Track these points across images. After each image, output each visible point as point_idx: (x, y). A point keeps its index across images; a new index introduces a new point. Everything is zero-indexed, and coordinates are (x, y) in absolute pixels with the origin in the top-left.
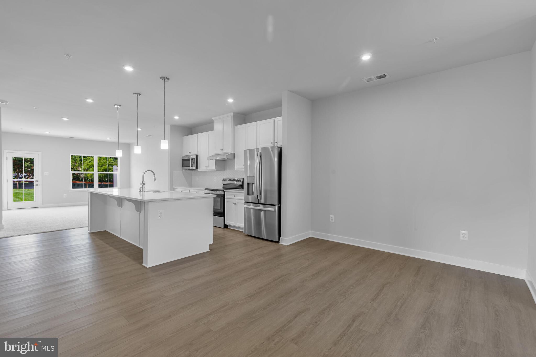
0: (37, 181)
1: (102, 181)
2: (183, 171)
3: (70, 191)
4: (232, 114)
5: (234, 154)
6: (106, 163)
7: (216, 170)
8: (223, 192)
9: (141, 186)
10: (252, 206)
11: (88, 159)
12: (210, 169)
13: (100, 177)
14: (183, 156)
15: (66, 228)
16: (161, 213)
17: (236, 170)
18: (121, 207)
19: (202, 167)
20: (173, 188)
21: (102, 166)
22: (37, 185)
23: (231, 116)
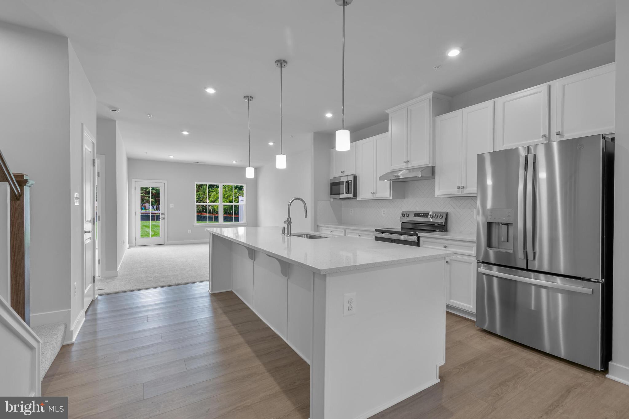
0: (163, 214)
1: (227, 213)
2: (330, 200)
3: (194, 226)
4: (430, 95)
5: (433, 168)
6: (231, 195)
7: (391, 198)
8: (416, 237)
9: (286, 226)
10: (494, 271)
11: (215, 191)
12: (379, 195)
13: (225, 209)
14: (331, 178)
15: (183, 282)
16: (350, 301)
17: (436, 196)
18: (254, 261)
19: (364, 194)
20: (318, 226)
21: (227, 198)
22: (163, 219)
23: (428, 100)
